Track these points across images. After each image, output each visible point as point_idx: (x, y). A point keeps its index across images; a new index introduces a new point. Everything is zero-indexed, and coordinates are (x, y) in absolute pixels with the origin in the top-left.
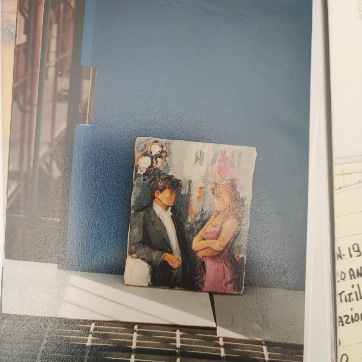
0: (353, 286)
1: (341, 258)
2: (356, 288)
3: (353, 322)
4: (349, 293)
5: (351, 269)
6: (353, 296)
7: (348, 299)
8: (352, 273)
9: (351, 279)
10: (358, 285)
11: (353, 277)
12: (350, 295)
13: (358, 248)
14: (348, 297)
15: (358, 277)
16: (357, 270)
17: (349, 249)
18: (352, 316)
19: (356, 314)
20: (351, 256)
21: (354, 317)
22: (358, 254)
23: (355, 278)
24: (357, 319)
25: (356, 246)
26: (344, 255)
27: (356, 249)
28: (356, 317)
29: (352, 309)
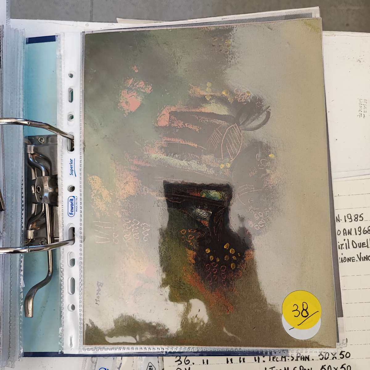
0: (345, 240)
1: (340, 222)
2: (346, 241)
3: (342, 262)
4: (342, 244)
5: (344, 229)
6: (344, 246)
7: (340, 247)
8: (345, 232)
9: (344, 235)
10: (348, 240)
11: (345, 234)
12: (342, 245)
13: (351, 216)
14: (340, 246)
15: (349, 234)
16: (349, 230)
17: (345, 216)
18: (342, 258)
19: (345, 257)
20: (346, 221)
21: (343, 259)
22: (350, 220)
23: (346, 235)
24: (345, 261)
25: (349, 216)
26: (341, 220)
27: (349, 217)
28: (344, 259)
29: (342, 254)
